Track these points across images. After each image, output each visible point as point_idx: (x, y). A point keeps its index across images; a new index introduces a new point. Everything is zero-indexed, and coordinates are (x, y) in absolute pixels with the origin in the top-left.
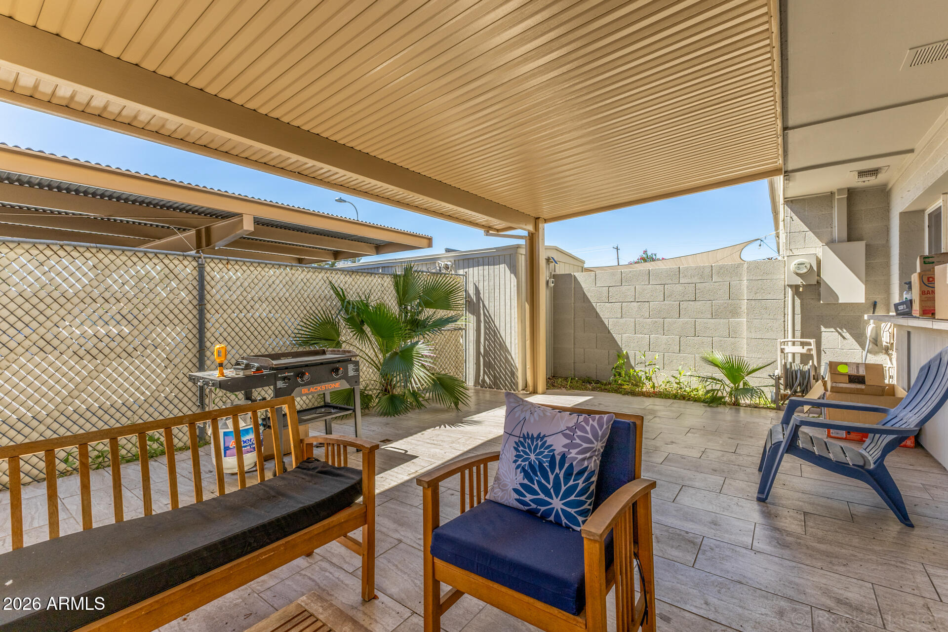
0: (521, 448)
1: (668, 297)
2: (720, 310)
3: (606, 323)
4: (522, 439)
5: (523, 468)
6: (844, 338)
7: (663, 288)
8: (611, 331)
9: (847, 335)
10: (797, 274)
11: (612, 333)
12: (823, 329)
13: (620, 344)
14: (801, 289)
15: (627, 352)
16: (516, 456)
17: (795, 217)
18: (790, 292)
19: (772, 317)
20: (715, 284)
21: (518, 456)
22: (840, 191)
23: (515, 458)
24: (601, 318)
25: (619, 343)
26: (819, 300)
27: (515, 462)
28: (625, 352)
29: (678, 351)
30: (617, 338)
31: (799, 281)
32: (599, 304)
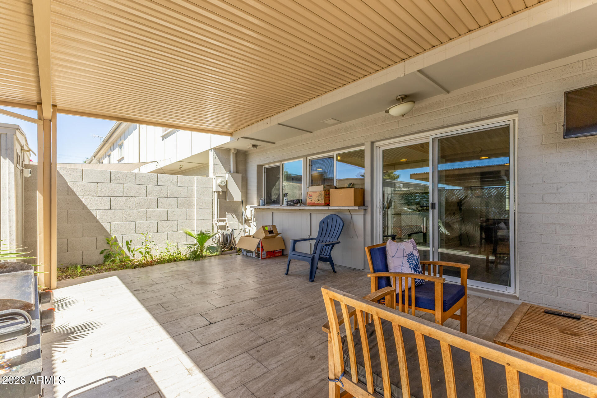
0: (410, 261)
1: (150, 194)
2: (182, 204)
3: (94, 214)
4: (408, 257)
5: (413, 268)
6: (234, 218)
7: (146, 187)
8: (100, 221)
9: (234, 216)
10: (220, 186)
11: (101, 222)
12: (227, 213)
13: (109, 231)
14: (221, 194)
15: (115, 237)
16: (409, 265)
17: (217, 157)
18: (216, 194)
19: (207, 208)
20: (180, 187)
21: (410, 264)
22: (234, 149)
23: (409, 266)
24: (89, 210)
25: (107, 229)
26: (226, 199)
27: (410, 267)
28: (113, 237)
29: (156, 231)
30: (106, 226)
31: (220, 189)
32: (87, 197)
